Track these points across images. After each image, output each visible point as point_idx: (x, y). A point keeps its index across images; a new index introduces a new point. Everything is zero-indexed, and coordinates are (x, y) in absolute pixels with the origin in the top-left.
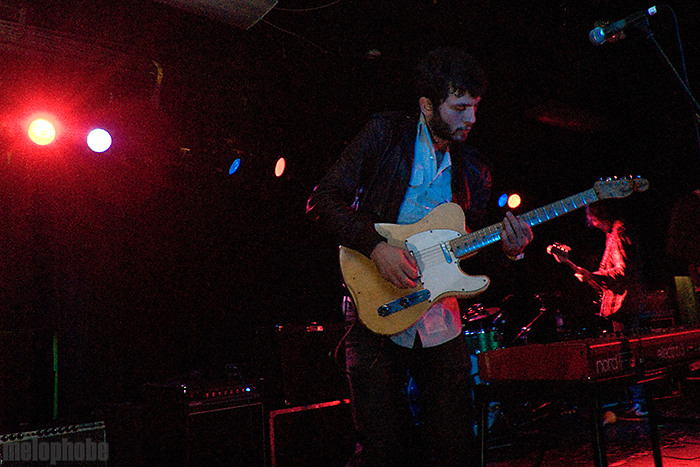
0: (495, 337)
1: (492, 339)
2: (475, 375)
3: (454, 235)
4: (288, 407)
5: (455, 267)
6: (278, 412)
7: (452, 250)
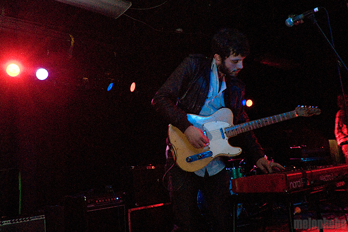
0: (240, 171)
1: (239, 172)
2: (231, 190)
3: (227, 125)
4: (137, 207)
5: (226, 141)
6: (133, 210)
7: (225, 133)
